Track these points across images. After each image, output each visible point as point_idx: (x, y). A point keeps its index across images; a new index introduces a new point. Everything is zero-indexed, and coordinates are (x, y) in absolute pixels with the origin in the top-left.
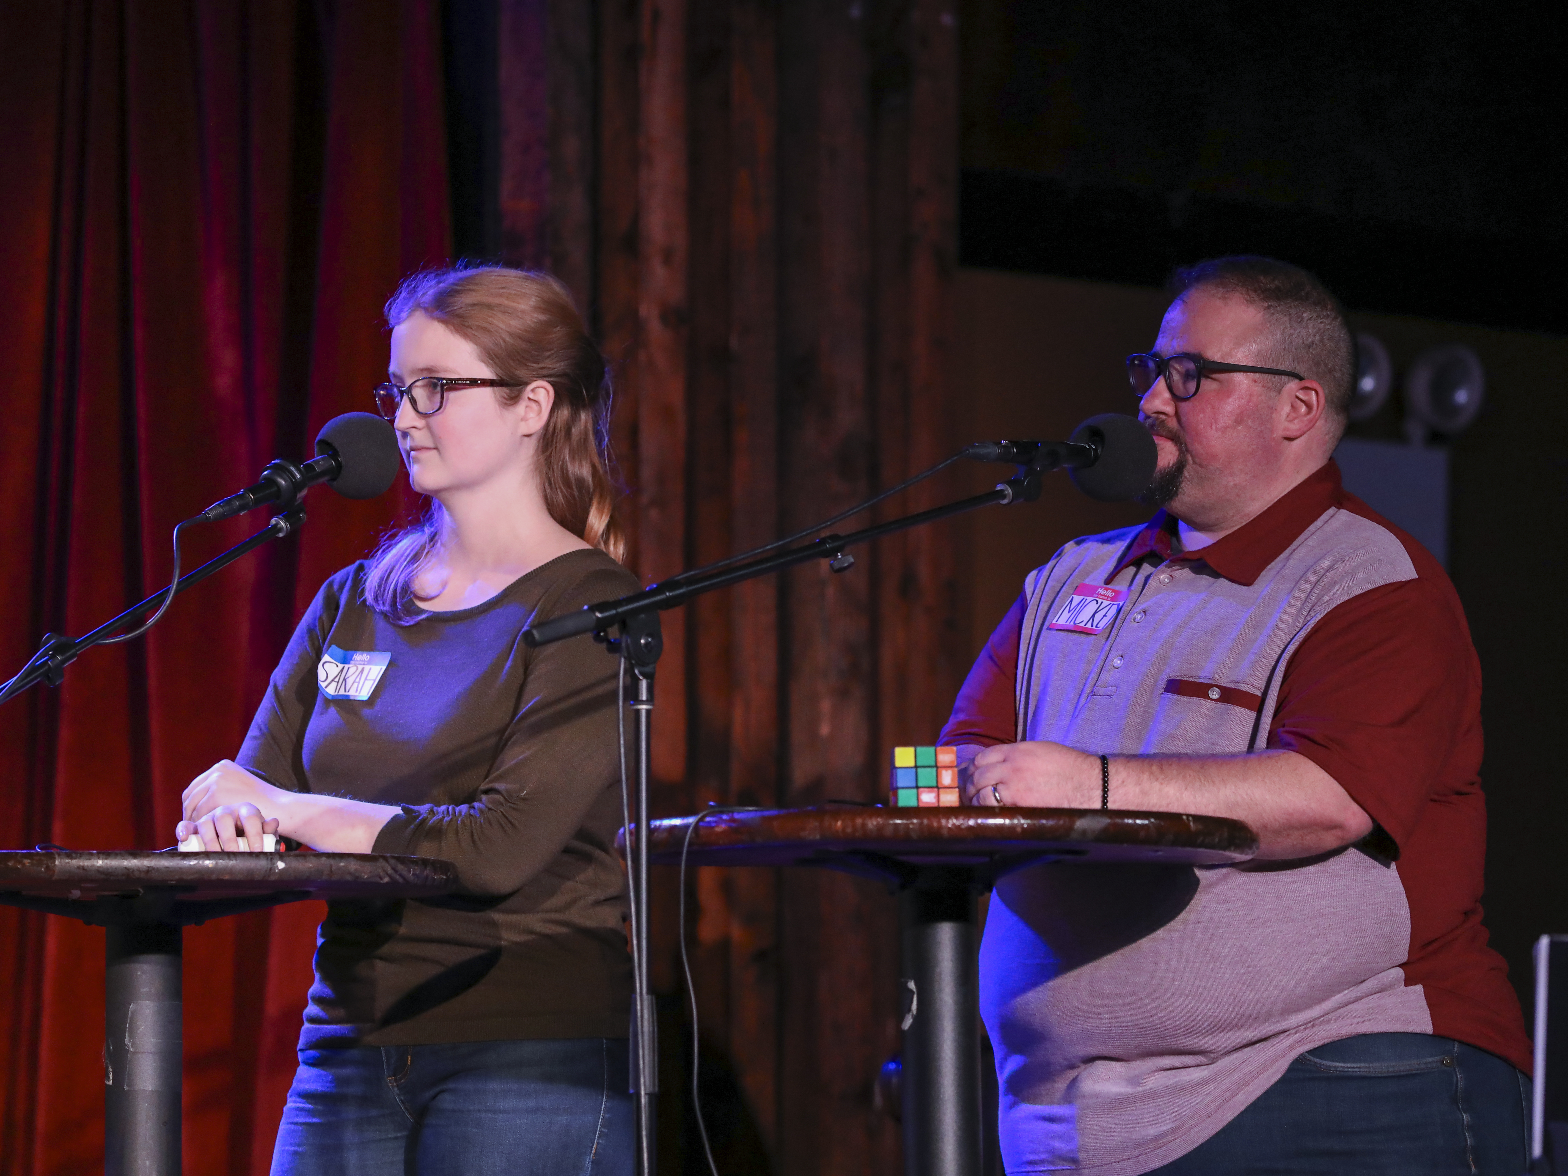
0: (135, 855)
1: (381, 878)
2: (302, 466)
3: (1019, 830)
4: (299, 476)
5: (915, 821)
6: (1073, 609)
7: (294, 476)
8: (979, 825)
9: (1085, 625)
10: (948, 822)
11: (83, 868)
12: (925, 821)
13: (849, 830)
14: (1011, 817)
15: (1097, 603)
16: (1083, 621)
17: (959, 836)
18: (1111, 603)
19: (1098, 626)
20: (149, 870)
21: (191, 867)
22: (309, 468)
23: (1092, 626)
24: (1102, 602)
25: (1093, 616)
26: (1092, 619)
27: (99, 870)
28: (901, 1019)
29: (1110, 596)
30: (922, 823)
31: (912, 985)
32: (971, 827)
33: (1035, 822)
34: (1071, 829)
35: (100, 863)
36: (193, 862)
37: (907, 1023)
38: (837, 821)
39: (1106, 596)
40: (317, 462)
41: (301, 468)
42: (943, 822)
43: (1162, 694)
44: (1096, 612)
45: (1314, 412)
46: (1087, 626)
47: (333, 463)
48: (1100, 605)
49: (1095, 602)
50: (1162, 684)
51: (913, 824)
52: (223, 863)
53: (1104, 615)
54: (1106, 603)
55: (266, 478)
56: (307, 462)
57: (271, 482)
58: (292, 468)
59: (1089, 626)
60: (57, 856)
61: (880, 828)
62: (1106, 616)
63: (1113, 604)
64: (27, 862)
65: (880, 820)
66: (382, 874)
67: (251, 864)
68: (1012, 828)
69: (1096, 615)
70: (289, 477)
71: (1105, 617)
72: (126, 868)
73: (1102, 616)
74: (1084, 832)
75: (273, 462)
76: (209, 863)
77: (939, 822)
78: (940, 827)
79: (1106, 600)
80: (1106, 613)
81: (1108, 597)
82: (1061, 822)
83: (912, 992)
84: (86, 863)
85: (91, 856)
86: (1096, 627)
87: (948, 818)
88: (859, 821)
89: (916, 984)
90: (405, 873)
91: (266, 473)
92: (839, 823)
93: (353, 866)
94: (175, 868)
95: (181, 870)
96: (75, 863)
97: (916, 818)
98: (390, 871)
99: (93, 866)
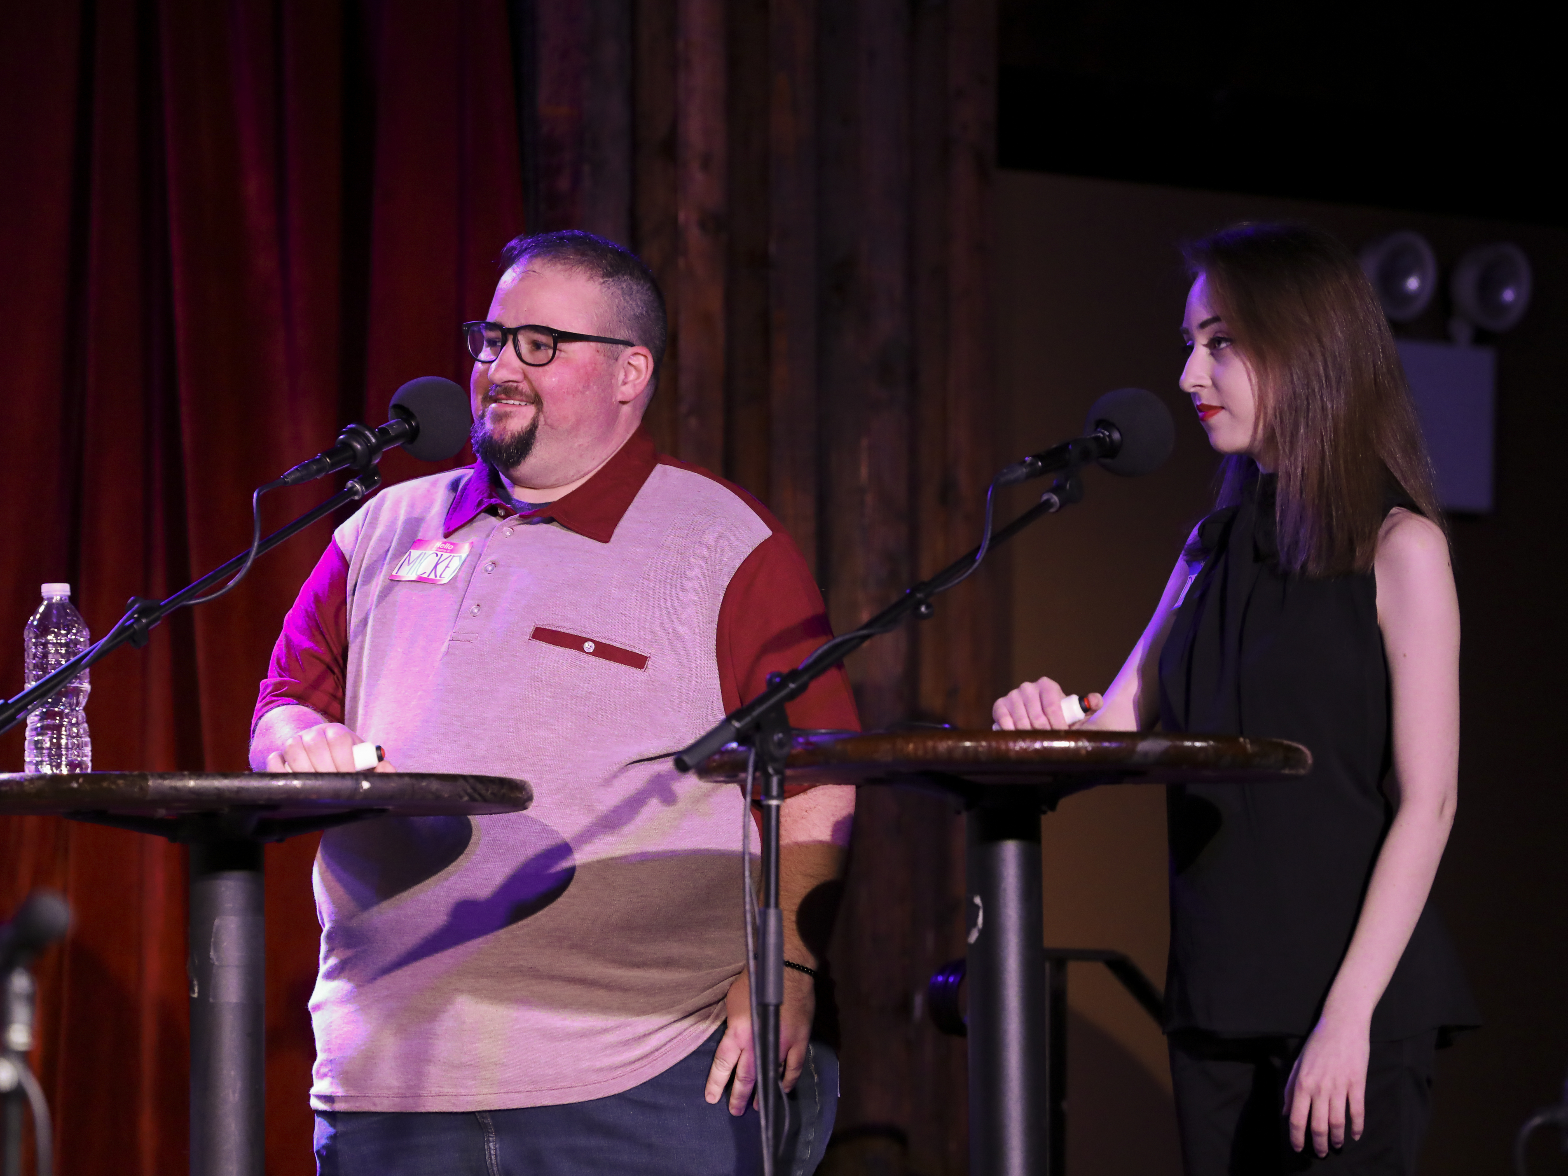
0: (225, 776)
1: (461, 797)
2: (376, 430)
3: (1083, 752)
4: (373, 440)
5: (984, 743)
6: (413, 562)
7: (369, 440)
8: (1045, 749)
9: (428, 576)
10: (1015, 746)
11: (176, 789)
12: (994, 744)
13: (920, 753)
14: (1076, 740)
15: (437, 555)
16: (425, 573)
17: (1026, 758)
18: (451, 556)
19: (442, 576)
20: (239, 790)
21: (279, 788)
22: (384, 432)
23: (436, 576)
24: (442, 555)
25: (435, 567)
26: (434, 571)
27: (192, 791)
28: (968, 933)
29: (449, 548)
30: (990, 746)
31: (978, 900)
32: (1037, 751)
33: (1098, 744)
34: (1132, 751)
35: (192, 783)
36: (281, 783)
37: (974, 937)
38: (908, 744)
39: (445, 549)
40: (391, 426)
41: (376, 433)
42: (1011, 745)
43: (530, 639)
44: (437, 565)
45: (643, 376)
46: (430, 577)
47: (407, 427)
48: (441, 557)
49: (435, 555)
50: (530, 631)
51: (982, 746)
52: (310, 783)
53: (446, 565)
54: (446, 555)
55: (342, 441)
56: (382, 426)
57: (346, 445)
58: (368, 433)
59: (432, 576)
60: (149, 777)
61: (950, 751)
62: (449, 567)
63: (454, 556)
64: (121, 782)
65: (950, 743)
66: (462, 793)
67: (338, 784)
68: (1076, 750)
69: (438, 567)
70: (364, 441)
71: (447, 568)
72: (217, 789)
73: (444, 568)
74: (1146, 754)
75: (348, 426)
76: (297, 783)
77: (1007, 746)
78: (1008, 750)
79: (446, 552)
80: (448, 564)
81: (447, 549)
82: (1124, 745)
83: (977, 907)
84: (179, 783)
85: (182, 777)
86: (440, 577)
87: (1015, 741)
88: (930, 744)
89: (982, 900)
90: (483, 792)
91: (342, 437)
92: (911, 746)
93: (435, 785)
94: (264, 788)
95: (270, 790)
96: (168, 783)
97: (985, 740)
98: (470, 790)
99: (185, 787)
